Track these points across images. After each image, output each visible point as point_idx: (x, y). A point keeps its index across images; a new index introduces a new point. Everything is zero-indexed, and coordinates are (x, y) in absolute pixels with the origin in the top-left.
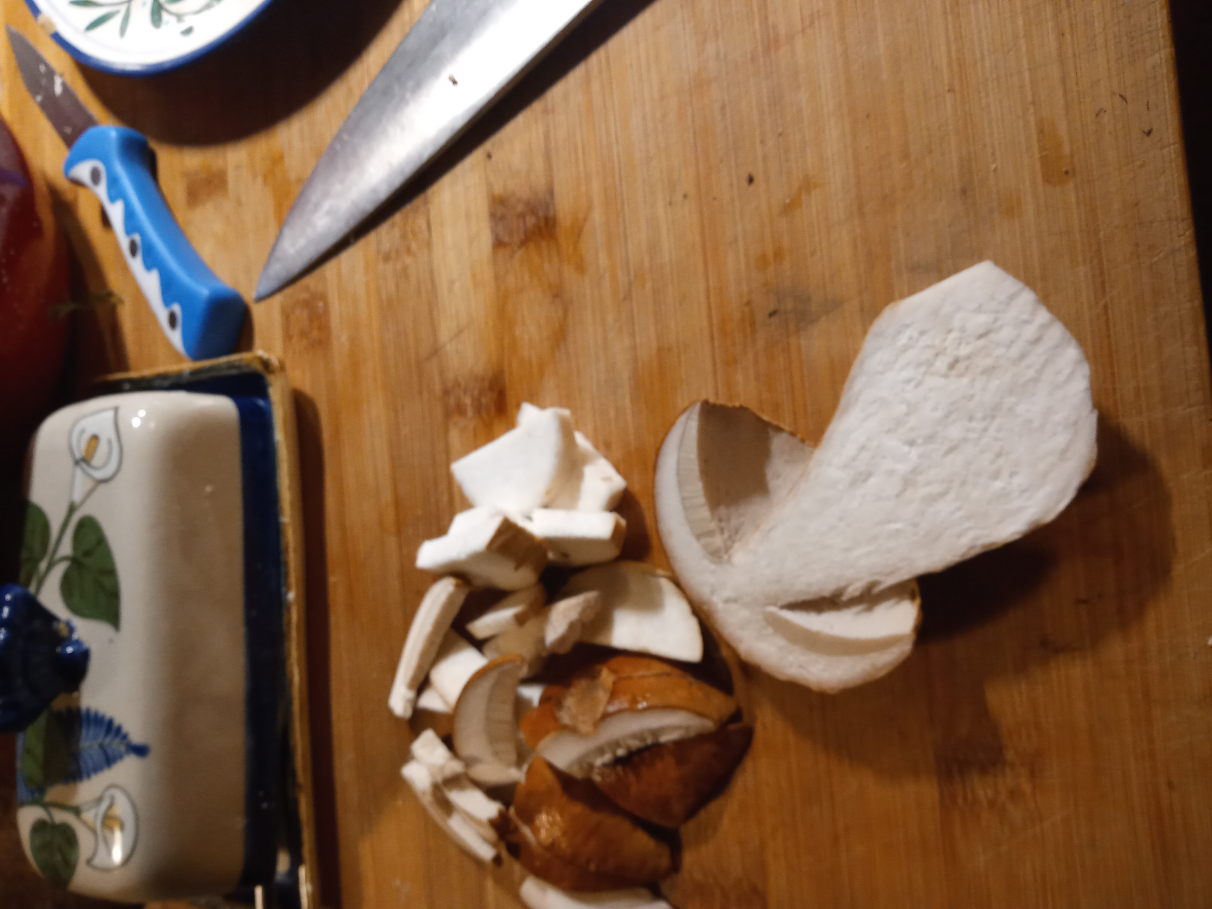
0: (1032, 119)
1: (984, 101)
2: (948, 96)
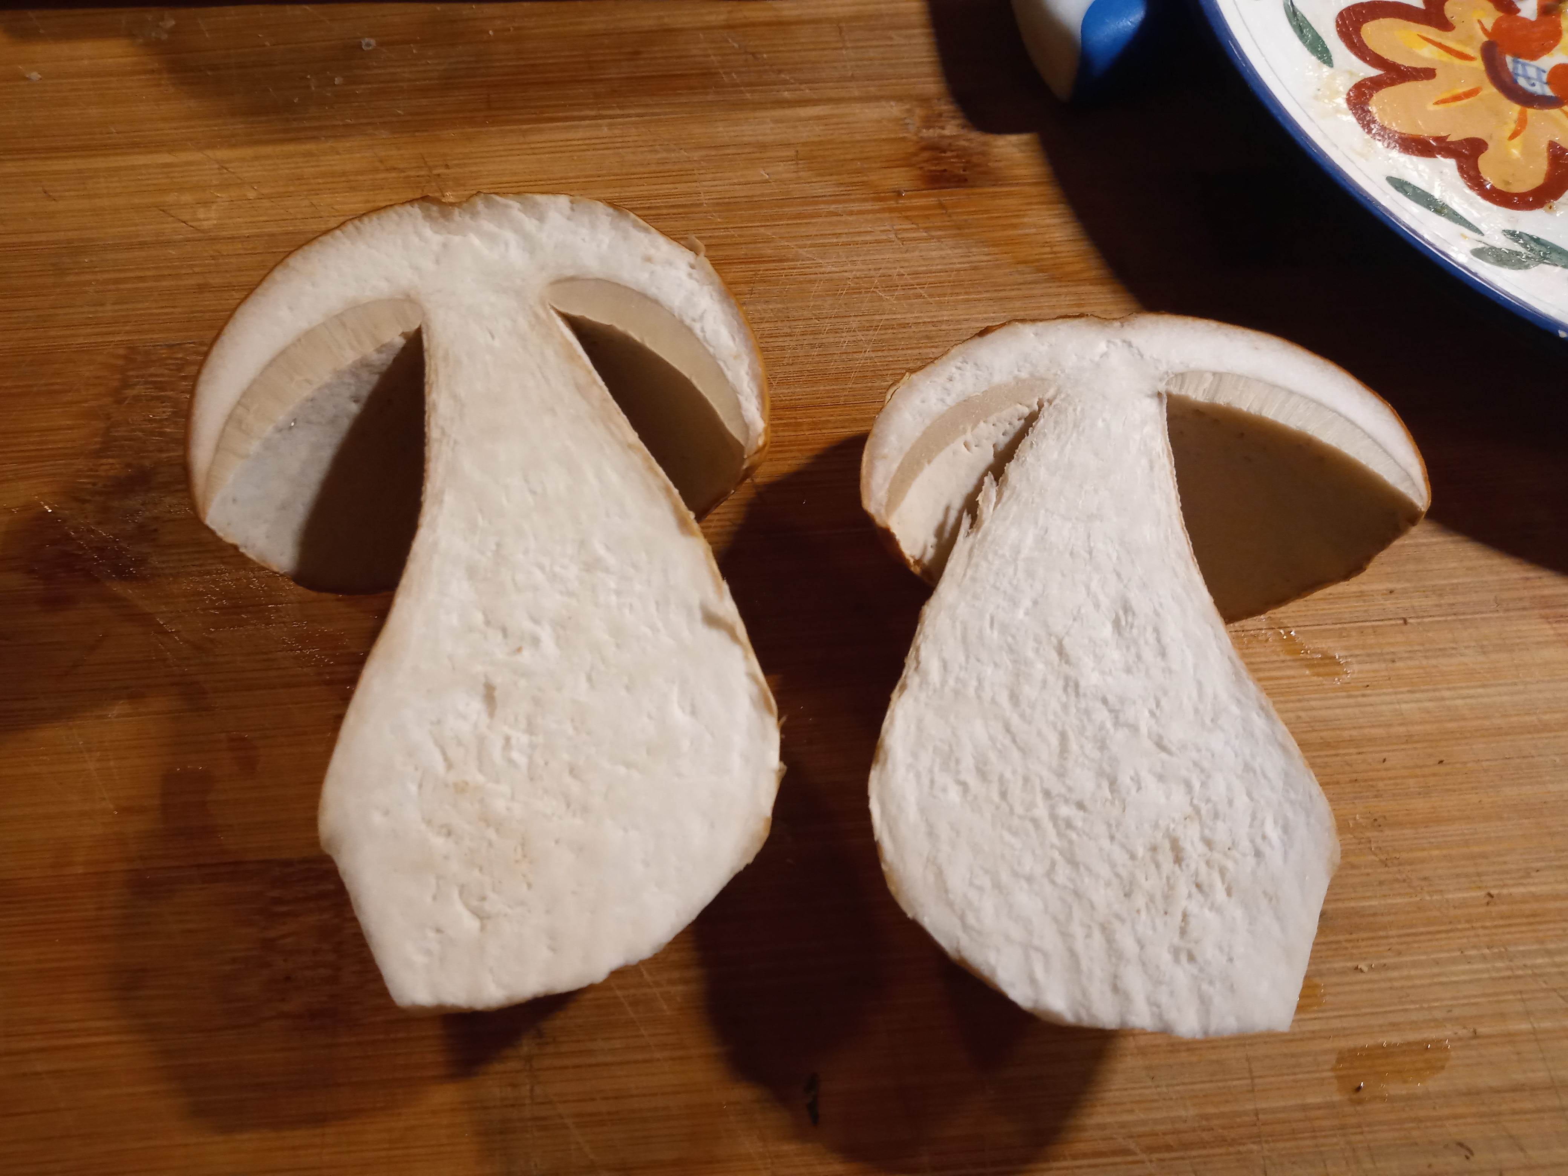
0: (1447, 1032)
1: (1473, 952)
2: (1482, 893)
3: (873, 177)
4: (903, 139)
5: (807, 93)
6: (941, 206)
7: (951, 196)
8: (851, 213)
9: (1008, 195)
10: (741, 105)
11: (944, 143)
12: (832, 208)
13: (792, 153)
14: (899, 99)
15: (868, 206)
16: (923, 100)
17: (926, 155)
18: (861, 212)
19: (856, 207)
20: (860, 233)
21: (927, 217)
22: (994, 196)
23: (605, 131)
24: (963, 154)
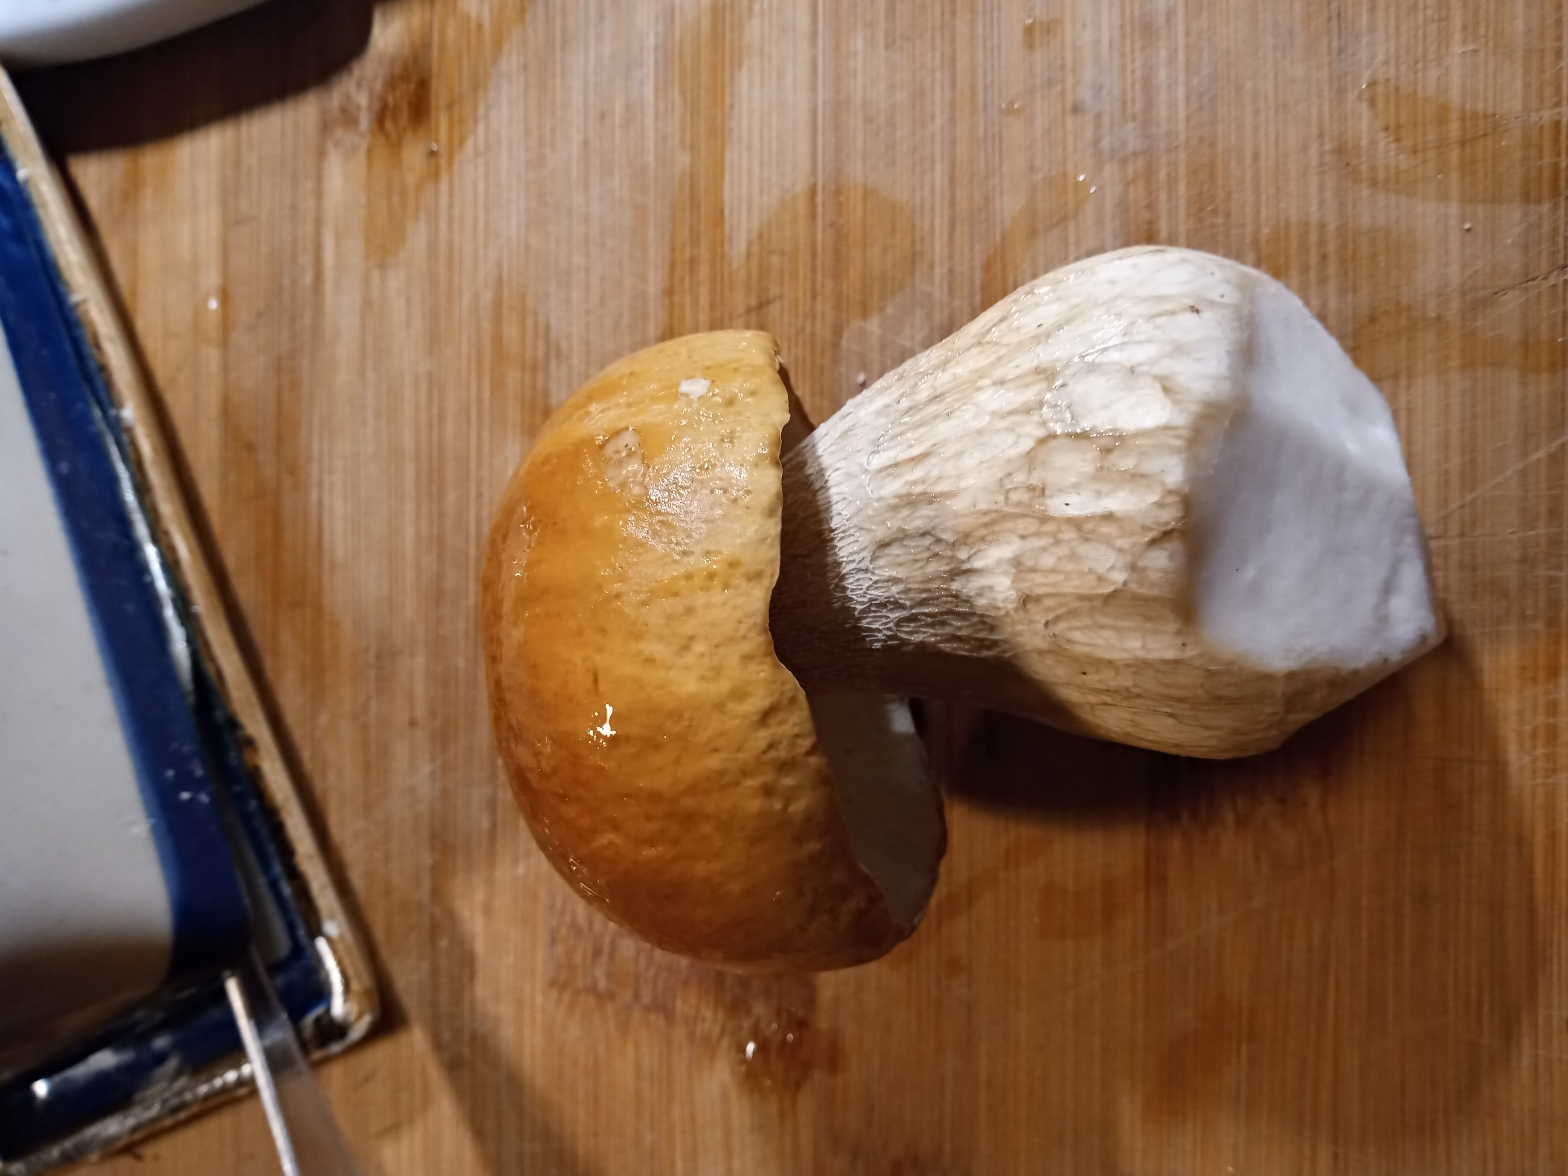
3: (411, 180)
4: (370, 151)
5: (306, 259)
6: (450, 107)
7: (439, 94)
8: (451, 206)
9: (442, 34)
10: (317, 329)
11: (377, 105)
12: (443, 226)
13: (376, 275)
14: (321, 154)
15: (444, 186)
16: (325, 127)
17: (389, 125)
18: (451, 194)
19: (444, 200)
20: (475, 195)
21: (462, 121)
22: (443, 47)
23: (338, 477)
24: (391, 83)
